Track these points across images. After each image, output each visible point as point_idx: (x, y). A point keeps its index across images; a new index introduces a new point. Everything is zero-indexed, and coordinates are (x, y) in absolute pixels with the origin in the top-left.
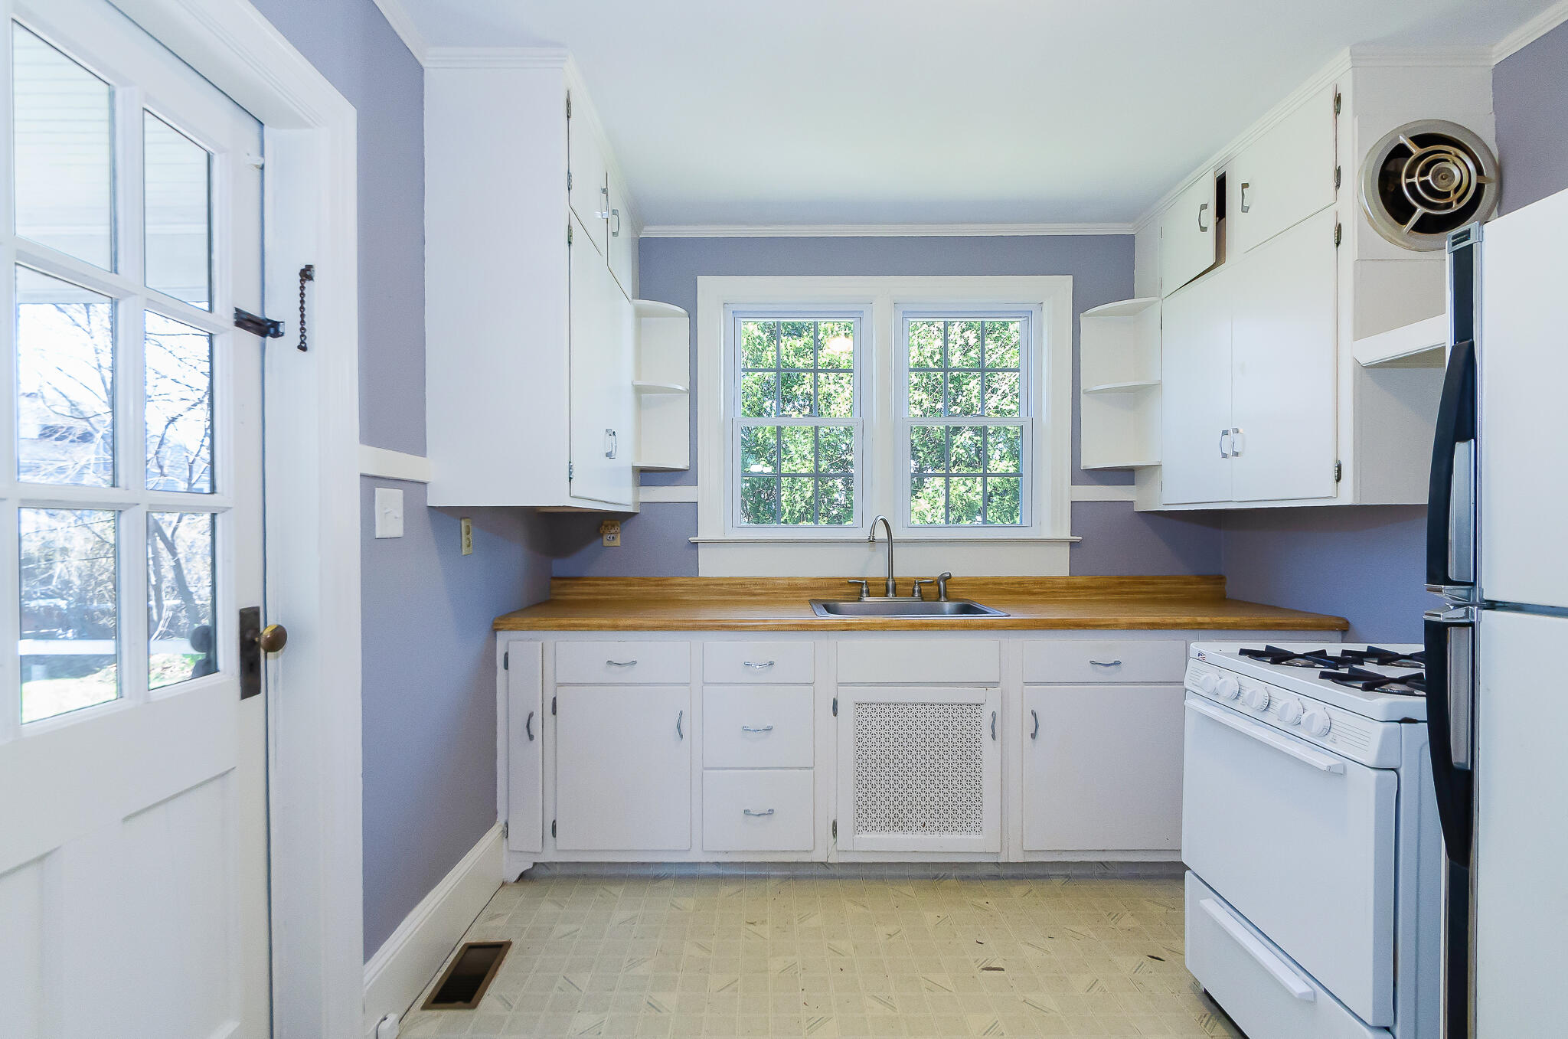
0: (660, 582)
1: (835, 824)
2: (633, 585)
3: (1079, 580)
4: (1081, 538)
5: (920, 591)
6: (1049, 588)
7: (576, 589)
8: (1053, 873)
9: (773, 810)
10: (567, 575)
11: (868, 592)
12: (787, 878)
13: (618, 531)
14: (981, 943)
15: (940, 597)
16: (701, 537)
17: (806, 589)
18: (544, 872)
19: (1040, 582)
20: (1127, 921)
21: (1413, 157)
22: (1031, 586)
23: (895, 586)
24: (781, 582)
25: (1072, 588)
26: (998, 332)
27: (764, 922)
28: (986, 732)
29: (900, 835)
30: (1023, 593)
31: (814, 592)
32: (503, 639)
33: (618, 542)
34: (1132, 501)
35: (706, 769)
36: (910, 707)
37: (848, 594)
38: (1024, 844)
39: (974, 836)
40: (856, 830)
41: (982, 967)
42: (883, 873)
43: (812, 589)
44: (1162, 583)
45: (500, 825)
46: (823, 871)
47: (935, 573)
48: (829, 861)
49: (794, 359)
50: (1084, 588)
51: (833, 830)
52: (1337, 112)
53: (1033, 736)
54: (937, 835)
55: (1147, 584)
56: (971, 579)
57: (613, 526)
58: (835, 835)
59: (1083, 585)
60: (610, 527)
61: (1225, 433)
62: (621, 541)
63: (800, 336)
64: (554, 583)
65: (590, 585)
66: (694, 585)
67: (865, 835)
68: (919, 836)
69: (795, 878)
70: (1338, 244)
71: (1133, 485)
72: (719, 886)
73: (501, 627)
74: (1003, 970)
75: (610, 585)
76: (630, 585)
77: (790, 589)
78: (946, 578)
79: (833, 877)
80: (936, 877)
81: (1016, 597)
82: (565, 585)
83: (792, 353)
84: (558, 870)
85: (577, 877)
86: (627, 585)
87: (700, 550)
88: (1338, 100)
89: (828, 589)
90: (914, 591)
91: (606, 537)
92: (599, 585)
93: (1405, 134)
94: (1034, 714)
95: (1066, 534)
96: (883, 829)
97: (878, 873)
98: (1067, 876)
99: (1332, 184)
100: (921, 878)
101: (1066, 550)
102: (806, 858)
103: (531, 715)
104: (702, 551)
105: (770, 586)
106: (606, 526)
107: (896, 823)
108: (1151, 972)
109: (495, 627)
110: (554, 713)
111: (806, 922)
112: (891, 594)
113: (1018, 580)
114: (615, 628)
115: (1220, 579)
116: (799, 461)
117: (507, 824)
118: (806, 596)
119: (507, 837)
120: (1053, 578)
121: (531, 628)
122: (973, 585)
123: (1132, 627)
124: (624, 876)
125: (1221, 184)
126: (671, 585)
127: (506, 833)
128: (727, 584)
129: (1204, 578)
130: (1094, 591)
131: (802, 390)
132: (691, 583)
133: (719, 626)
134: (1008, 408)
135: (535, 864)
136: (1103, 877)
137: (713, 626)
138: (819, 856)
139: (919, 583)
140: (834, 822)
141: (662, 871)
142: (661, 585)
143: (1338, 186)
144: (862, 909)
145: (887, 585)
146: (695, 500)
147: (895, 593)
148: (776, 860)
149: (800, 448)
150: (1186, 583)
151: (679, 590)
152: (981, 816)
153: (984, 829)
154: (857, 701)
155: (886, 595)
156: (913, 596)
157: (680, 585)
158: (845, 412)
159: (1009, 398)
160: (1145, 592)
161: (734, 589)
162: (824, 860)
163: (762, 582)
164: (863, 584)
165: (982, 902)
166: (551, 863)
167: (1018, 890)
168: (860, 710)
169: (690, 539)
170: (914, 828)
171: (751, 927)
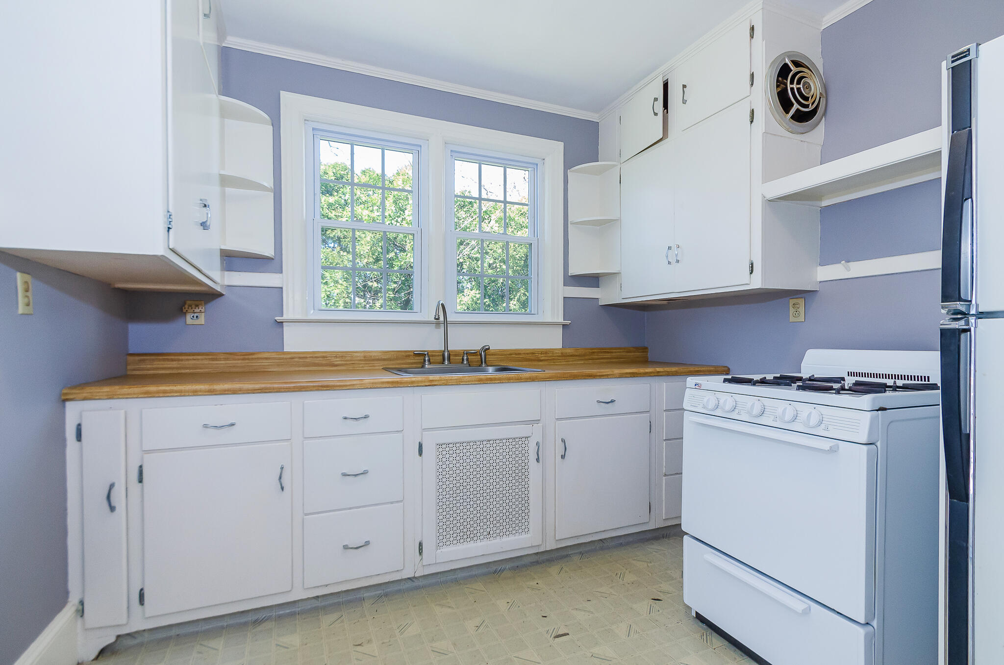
0: (246, 356)
1: (421, 544)
2: (220, 360)
3: (569, 351)
4: (570, 322)
5: (467, 359)
6: (550, 357)
7: (157, 364)
8: (572, 552)
9: (369, 541)
10: (147, 352)
11: (429, 360)
12: (380, 597)
13: (203, 310)
14: (545, 617)
15: (482, 363)
16: (286, 317)
17: (378, 360)
18: (131, 642)
19: (545, 352)
20: (630, 578)
21: (792, 72)
22: (540, 356)
23: (449, 356)
24: (358, 354)
25: (565, 356)
26: (466, 208)
27: (369, 641)
28: (532, 457)
29: (472, 545)
30: (534, 360)
31: (386, 362)
32: (73, 411)
33: (202, 320)
34: (598, 298)
35: (306, 515)
36: (479, 443)
37: (412, 363)
38: (556, 535)
39: (524, 536)
40: (438, 546)
41: (553, 636)
42: (456, 576)
43: (384, 360)
44: (615, 352)
45: (73, 605)
46: (409, 585)
47: (476, 346)
48: (416, 576)
49: (327, 211)
50: (571, 356)
51: (420, 550)
52: (752, 37)
53: (563, 457)
54: (498, 540)
55: (608, 352)
56: (501, 351)
57: (197, 306)
58: (421, 553)
59: (571, 354)
60: (193, 306)
61: (670, 248)
62: (205, 321)
63: (331, 195)
64: (130, 358)
65: (173, 360)
66: (280, 359)
67: (445, 549)
68: (485, 542)
69: (386, 595)
70: (752, 122)
71: (598, 287)
72: (320, 616)
73: (71, 397)
74: (568, 634)
75: (194, 360)
76: (216, 359)
77: (365, 360)
78: (486, 349)
79: (417, 588)
80: (495, 572)
81: (530, 363)
82: (144, 360)
83: (326, 206)
84: (147, 637)
85: (169, 639)
86: (213, 359)
87: (285, 329)
88: (752, 29)
89: (397, 359)
90: (463, 360)
91: (189, 317)
92: (182, 360)
93: (789, 57)
94: (563, 441)
95: (561, 320)
96: (459, 542)
97: (454, 577)
98: (581, 553)
99: (748, 82)
100: (484, 574)
101: (560, 330)
102: (397, 577)
103: (112, 486)
104: (287, 329)
105: (349, 358)
106: (190, 306)
107: (468, 535)
108: (659, 611)
109: (63, 397)
110: (141, 480)
111: (406, 632)
112: (446, 362)
113: (532, 351)
114: (212, 392)
115: (645, 349)
116: (332, 284)
117: (82, 603)
118: (379, 366)
119: (82, 616)
120: (553, 349)
121: (110, 397)
122: (502, 355)
123: (622, 376)
124: (222, 628)
125: (666, 86)
126: (258, 359)
127: (81, 612)
128: (310, 357)
129: (637, 349)
130: (577, 358)
131: (334, 233)
132: (277, 356)
133: (319, 386)
134: (475, 256)
135: (118, 637)
136: (602, 549)
137: (314, 386)
138: (408, 573)
139: (466, 353)
140: (420, 543)
141: (260, 616)
142: (248, 359)
143: (752, 84)
144: (450, 610)
145: (443, 356)
146: (280, 286)
147: (450, 361)
148: (372, 584)
149: (333, 275)
150: (628, 352)
151: (265, 363)
152: (528, 520)
153: (530, 529)
154: (438, 443)
155: (443, 363)
156: (462, 363)
157: (266, 359)
158: (368, 251)
159: (476, 249)
160: (608, 358)
161: (317, 361)
162: (411, 575)
163: (342, 355)
164: (425, 354)
165: (533, 583)
166: (137, 632)
167: (554, 570)
168: (441, 450)
169: (276, 318)
170: (482, 537)
171: (359, 648)
